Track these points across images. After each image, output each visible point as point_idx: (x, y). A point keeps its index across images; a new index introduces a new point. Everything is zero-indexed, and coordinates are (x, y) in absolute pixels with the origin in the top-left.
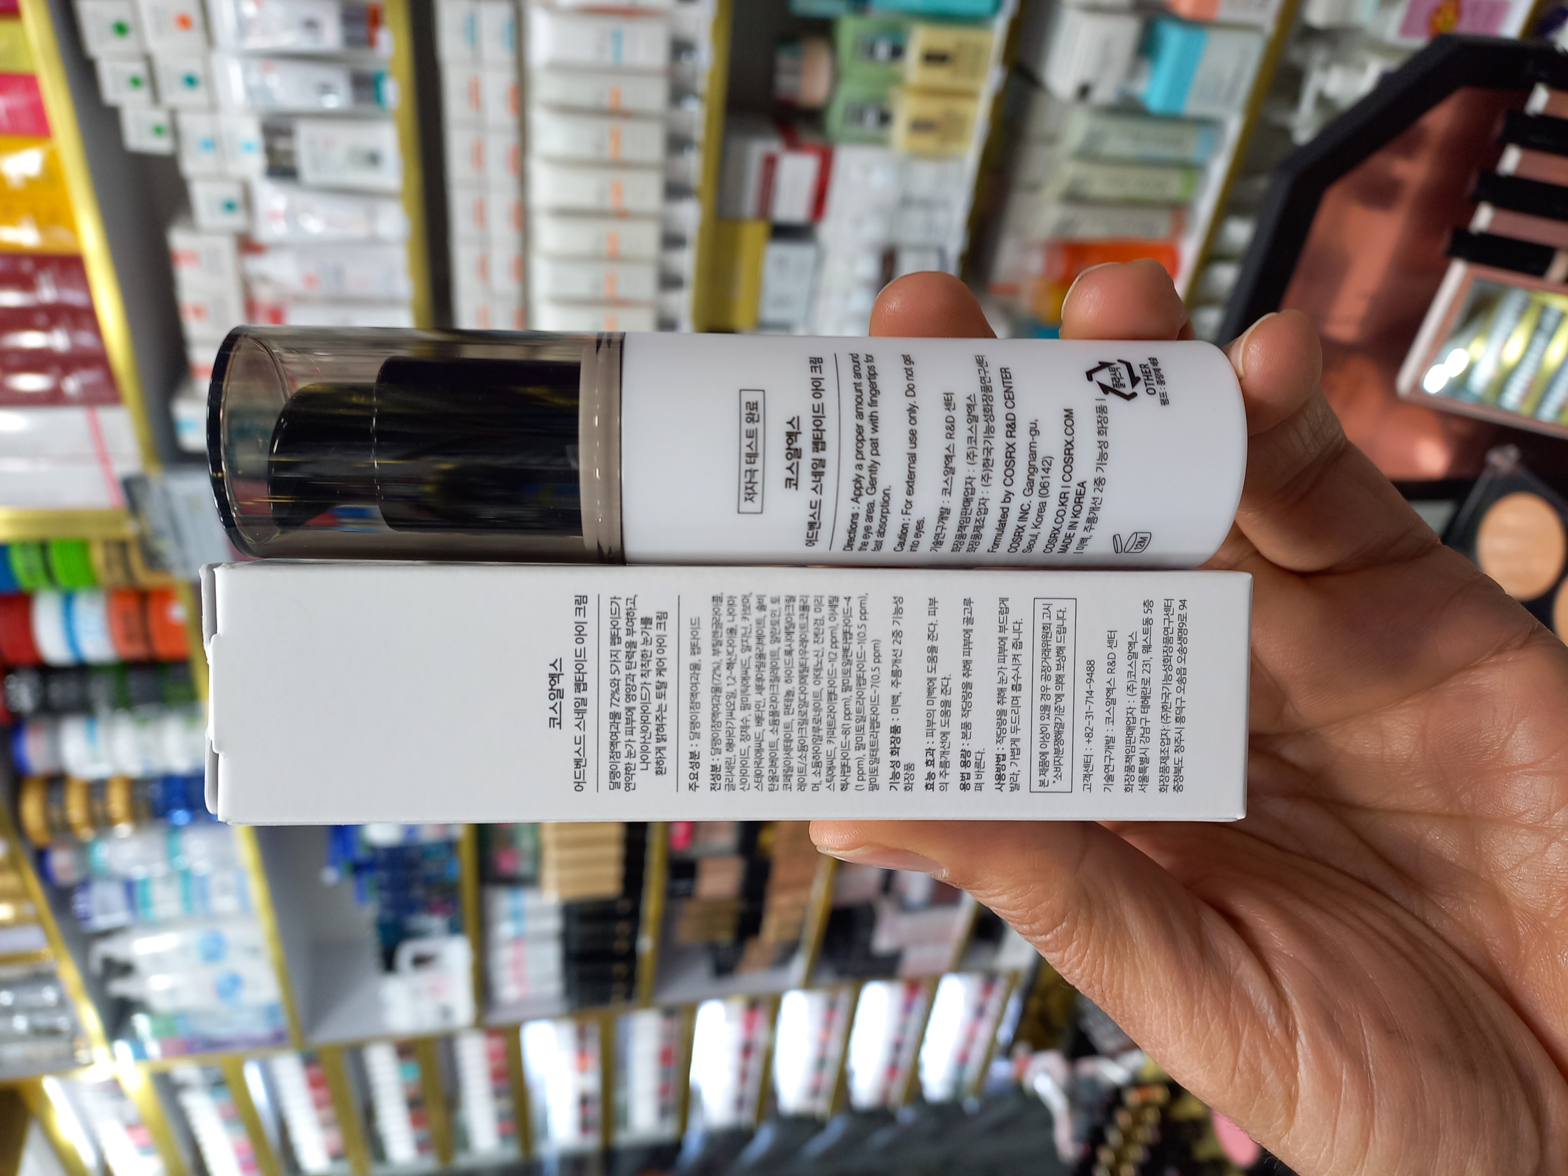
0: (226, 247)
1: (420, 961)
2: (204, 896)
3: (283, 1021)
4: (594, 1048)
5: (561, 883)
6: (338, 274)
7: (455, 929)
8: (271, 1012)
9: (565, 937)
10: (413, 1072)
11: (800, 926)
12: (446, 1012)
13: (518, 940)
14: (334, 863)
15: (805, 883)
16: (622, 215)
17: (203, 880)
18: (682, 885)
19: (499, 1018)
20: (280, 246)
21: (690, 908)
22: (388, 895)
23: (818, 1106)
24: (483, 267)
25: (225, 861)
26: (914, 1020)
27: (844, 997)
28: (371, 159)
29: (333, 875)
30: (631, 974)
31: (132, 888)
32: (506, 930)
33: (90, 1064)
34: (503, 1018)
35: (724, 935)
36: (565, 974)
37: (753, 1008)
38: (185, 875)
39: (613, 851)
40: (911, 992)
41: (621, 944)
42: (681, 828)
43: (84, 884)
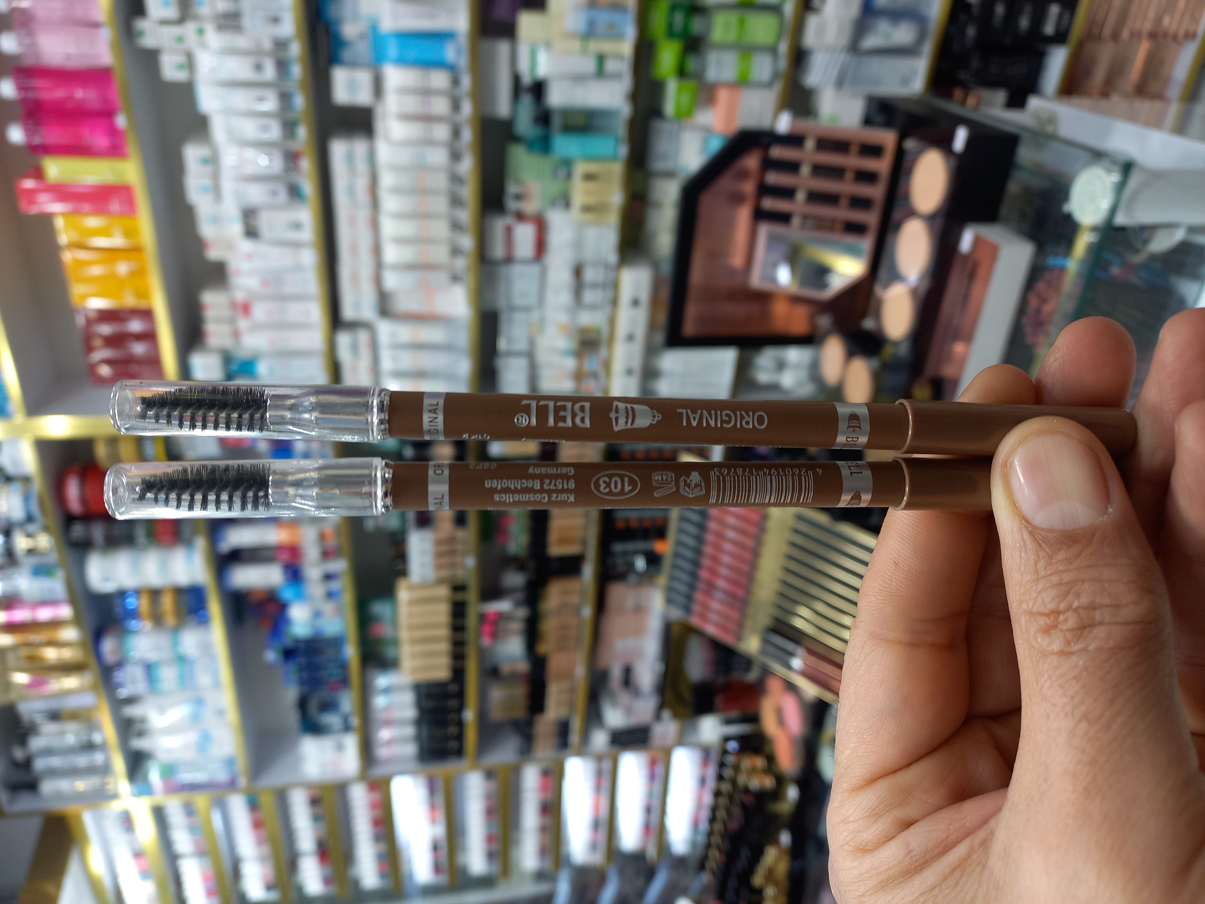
2: (192, 675)
3: (238, 769)
5: (413, 669)
6: (280, 284)
13: (388, 710)
14: (271, 646)
15: (569, 672)
17: (192, 662)
19: (377, 772)
22: (305, 675)
23: (597, 859)
24: (355, 278)
25: (206, 648)
26: (657, 787)
27: (607, 765)
28: (297, 226)
29: (271, 656)
30: (460, 737)
31: (149, 668)
32: (380, 701)
33: (115, 796)
34: (379, 771)
35: (520, 713)
36: (418, 738)
37: (546, 773)
38: (181, 660)
39: (444, 647)
40: (653, 763)
41: (453, 716)
42: (487, 628)
43: (120, 664)
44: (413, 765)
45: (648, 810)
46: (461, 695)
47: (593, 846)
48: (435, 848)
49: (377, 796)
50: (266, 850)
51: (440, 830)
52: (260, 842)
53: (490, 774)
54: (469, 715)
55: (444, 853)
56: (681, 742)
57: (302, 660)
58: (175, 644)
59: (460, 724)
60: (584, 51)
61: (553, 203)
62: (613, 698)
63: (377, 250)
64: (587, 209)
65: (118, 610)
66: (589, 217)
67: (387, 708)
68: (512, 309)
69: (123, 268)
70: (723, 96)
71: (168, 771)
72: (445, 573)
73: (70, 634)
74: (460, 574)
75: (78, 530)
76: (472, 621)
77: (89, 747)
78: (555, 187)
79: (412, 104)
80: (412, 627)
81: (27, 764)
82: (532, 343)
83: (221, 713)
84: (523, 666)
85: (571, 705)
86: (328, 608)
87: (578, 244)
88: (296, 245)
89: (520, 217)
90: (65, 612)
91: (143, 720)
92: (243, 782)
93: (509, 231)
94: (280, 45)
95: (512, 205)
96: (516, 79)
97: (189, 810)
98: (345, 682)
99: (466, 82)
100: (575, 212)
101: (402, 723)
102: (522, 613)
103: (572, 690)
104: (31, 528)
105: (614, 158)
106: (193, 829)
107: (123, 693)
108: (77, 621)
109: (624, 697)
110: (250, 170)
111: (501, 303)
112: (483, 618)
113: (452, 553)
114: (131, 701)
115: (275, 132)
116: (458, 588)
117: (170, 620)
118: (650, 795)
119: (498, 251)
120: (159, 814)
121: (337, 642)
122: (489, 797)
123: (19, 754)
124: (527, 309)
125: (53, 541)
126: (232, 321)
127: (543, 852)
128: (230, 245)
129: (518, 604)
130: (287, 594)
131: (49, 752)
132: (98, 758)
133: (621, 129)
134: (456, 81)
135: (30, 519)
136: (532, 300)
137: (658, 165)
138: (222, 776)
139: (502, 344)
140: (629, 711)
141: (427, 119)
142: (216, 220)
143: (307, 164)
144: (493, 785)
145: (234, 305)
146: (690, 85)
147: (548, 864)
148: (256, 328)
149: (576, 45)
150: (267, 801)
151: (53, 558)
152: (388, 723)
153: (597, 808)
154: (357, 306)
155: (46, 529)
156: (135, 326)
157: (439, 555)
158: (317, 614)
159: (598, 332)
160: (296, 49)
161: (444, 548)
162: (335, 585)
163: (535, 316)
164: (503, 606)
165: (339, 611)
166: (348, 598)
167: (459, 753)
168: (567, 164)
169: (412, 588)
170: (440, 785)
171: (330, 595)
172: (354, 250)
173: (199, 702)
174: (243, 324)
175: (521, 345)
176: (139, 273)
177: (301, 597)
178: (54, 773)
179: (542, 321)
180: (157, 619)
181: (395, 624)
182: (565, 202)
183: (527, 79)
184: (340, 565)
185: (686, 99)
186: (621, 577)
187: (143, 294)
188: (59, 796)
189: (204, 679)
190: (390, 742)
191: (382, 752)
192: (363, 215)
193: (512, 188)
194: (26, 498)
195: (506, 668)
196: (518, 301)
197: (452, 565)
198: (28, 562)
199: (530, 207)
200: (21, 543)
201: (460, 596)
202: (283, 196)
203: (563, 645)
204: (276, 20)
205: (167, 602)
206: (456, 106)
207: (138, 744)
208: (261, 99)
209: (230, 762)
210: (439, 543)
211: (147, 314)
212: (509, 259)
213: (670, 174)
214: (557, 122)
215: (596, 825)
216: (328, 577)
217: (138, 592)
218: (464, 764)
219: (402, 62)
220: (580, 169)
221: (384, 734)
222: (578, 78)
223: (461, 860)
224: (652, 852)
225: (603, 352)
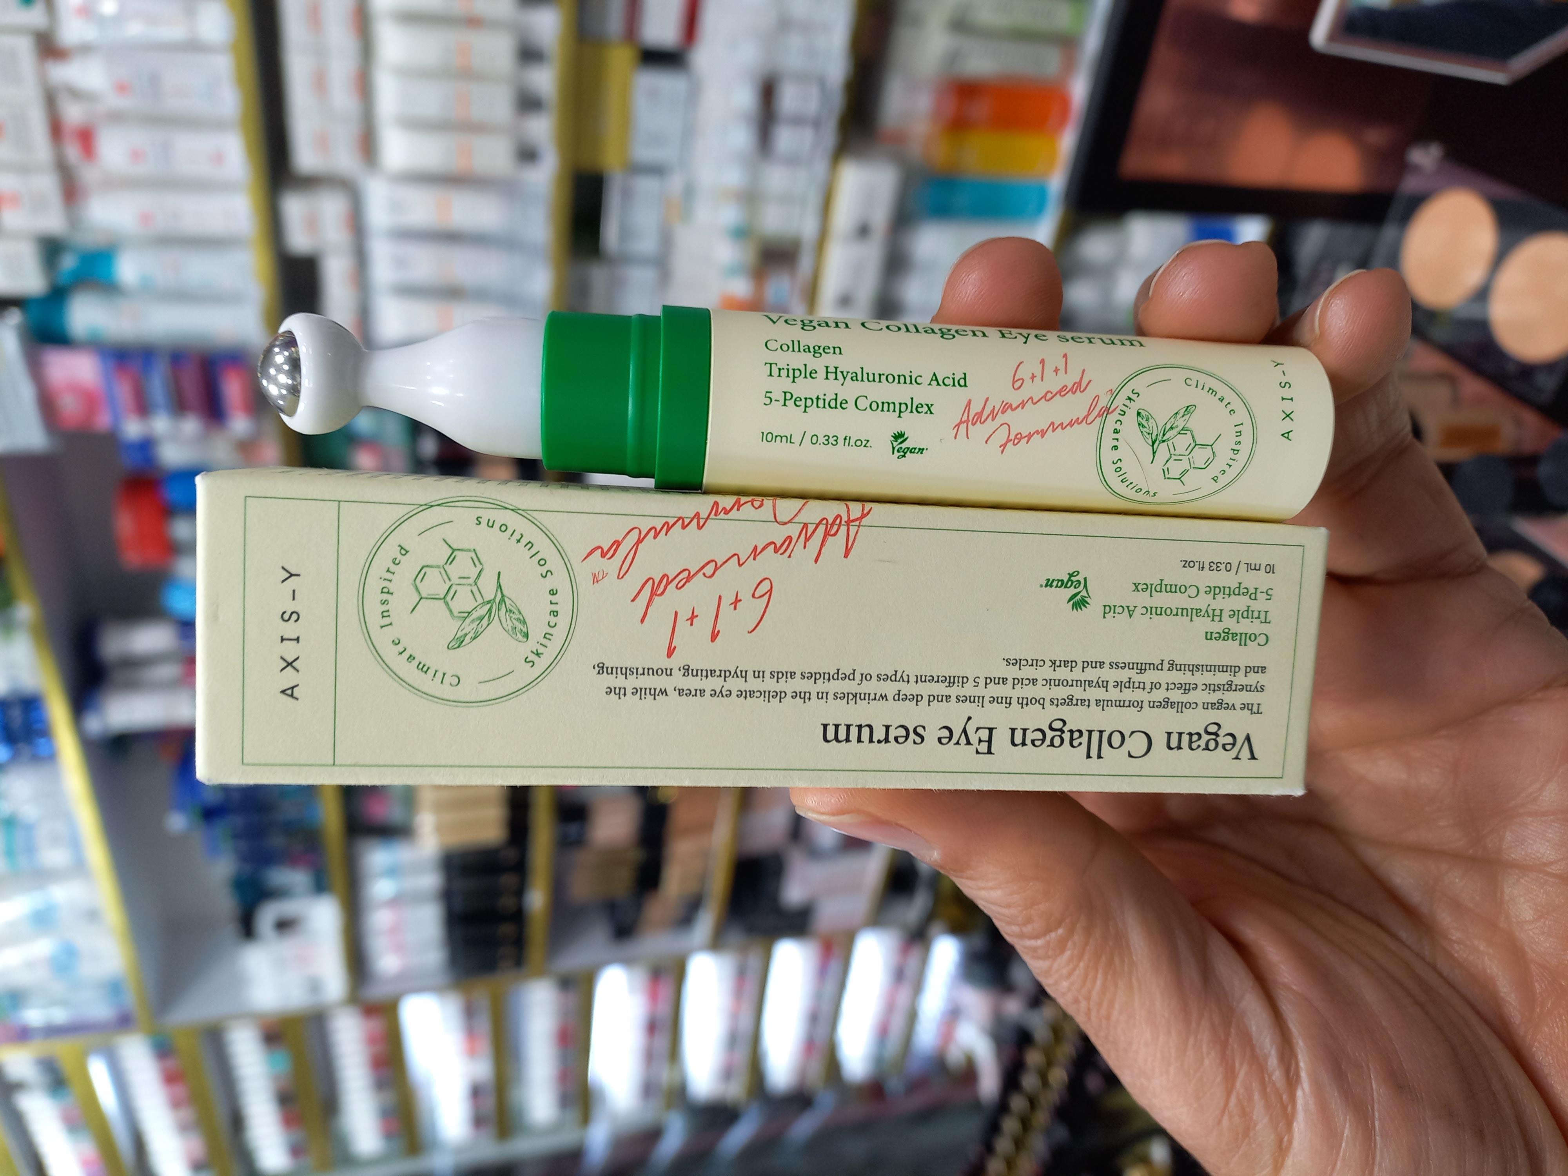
0: (24, 47)
1: (284, 925)
2: (31, 849)
3: (131, 999)
4: (484, 1025)
5: (439, 829)
6: (154, 81)
7: (320, 886)
8: (114, 988)
9: (447, 896)
10: (283, 1062)
11: (703, 877)
12: (315, 986)
13: (396, 901)
14: (180, 807)
15: (706, 826)
16: (473, 22)
17: (29, 828)
18: (573, 828)
19: (376, 992)
20: (86, 49)
21: (582, 859)
22: (246, 845)
23: (729, 1091)
24: (318, 81)
25: (53, 802)
26: (830, 987)
27: (755, 961)
29: (178, 821)
30: (519, 939)
32: (378, 890)
35: (621, 888)
36: (448, 941)
37: (655, 975)
38: (8, 824)
40: (825, 952)
41: (507, 903)
44: (440, 978)
45: (813, 1018)
46: (521, 866)
47: (724, 1074)
48: (476, 1092)
49: (376, 1025)
50: (186, 1115)
51: (483, 1066)
52: (176, 1103)
53: (566, 983)
54: (536, 899)
55: (489, 1103)
56: (874, 923)
57: (237, 821)
59: (520, 914)
82: (666, 239)
118: (817, 996)
124: (659, 170)
136: (668, 150)
138: (101, 1012)
139: (611, 240)
144: (572, 999)
148: (111, 184)
150: (186, 1043)
153: (735, 1021)
163: (676, 183)
167: (518, 959)
175: (647, 243)
189: (54, 857)
191: (383, 962)
196: (644, 153)
215: (731, 1045)
218: (524, 974)
223: (515, 1099)
224: (814, 1081)
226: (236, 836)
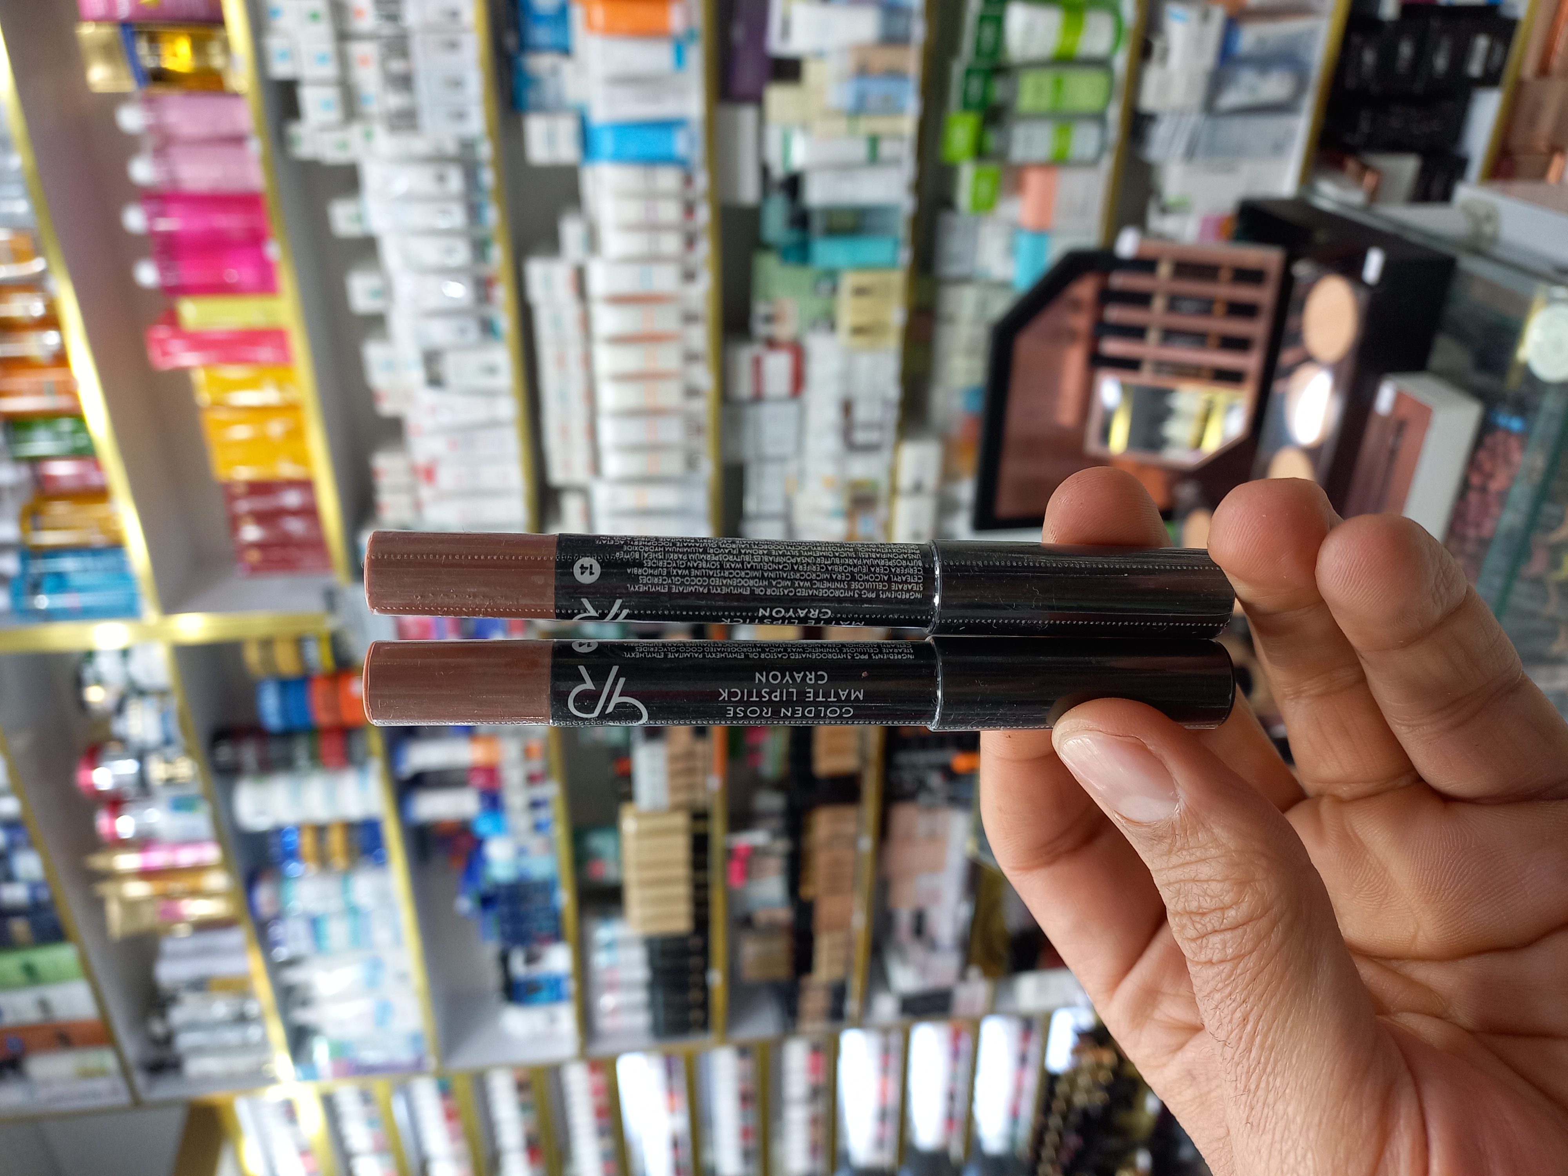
2: (368, 929)
3: (424, 1046)
5: (643, 918)
8: (414, 1038)
14: (465, 893)
15: (845, 920)
17: (367, 913)
19: (599, 1049)
22: (508, 928)
23: (886, 1158)
24: (565, 432)
25: (384, 897)
26: (963, 1067)
27: (895, 1040)
28: (491, 370)
29: (465, 904)
30: (705, 1005)
31: (315, 923)
32: (600, 960)
33: (273, 1081)
34: (601, 1049)
35: (782, 971)
36: (652, 1005)
37: (816, 1050)
38: (353, 911)
39: (682, 890)
40: (956, 1037)
41: (694, 979)
42: (736, 867)
43: (279, 917)
44: (645, 1040)
45: (951, 1097)
46: (704, 952)
47: (880, 1143)
48: (675, 1144)
49: (600, 1079)
50: (461, 1146)
51: (680, 1123)
52: (454, 1137)
53: (743, 1051)
54: (716, 978)
55: (686, 1152)
56: (993, 1009)
57: (504, 909)
58: (345, 890)
59: (705, 988)
60: (852, 133)
61: (814, 325)
62: (902, 953)
63: (591, 396)
64: (858, 331)
65: (275, 850)
66: (861, 341)
67: (611, 968)
68: (762, 459)
69: (276, 428)
70: (1034, 181)
71: (339, 1050)
72: (682, 797)
73: (217, 881)
74: (700, 797)
75: (225, 753)
76: (716, 857)
77: (242, 1019)
78: (815, 306)
79: (633, 211)
80: (642, 866)
81: (168, 1040)
82: (789, 502)
83: (403, 977)
84: (783, 914)
85: (848, 963)
86: (535, 843)
87: (847, 375)
88: (490, 394)
89: (772, 344)
90: (211, 853)
91: (307, 987)
92: (432, 1062)
93: (757, 363)
94: (467, 145)
95: (761, 329)
96: (765, 171)
97: (366, 1098)
98: (557, 936)
99: (702, 181)
100: (843, 337)
101: (629, 986)
102: (782, 846)
103: (849, 944)
104: (170, 751)
105: (892, 266)
106: (371, 1122)
107: (282, 953)
108: (225, 865)
109: (916, 952)
110: (432, 302)
111: (748, 452)
112: (730, 853)
113: (690, 771)
114: (292, 962)
115: (461, 254)
116: (699, 816)
117: (339, 862)
118: (953, 1077)
119: (744, 388)
120: (329, 1103)
121: (547, 887)
122: (743, 1078)
123: (158, 1028)
124: (781, 459)
125: (197, 767)
126: (412, 490)
127: (814, 1149)
128: (408, 396)
129: (775, 835)
130: (483, 827)
131: (193, 1026)
132: (254, 1033)
133: (902, 228)
134: (688, 180)
135: (168, 741)
136: (788, 448)
137: (951, 269)
138: (404, 1055)
139: (751, 505)
140: (923, 971)
141: (652, 227)
142: (391, 366)
143: (503, 294)
144: (749, 1065)
145: (414, 470)
146: (991, 169)
147: (821, 1165)
148: (443, 497)
149: (841, 125)
150: (461, 1086)
151: (195, 789)
152: (612, 986)
153: (883, 1094)
154: (567, 465)
155: (188, 753)
156: (292, 499)
157: (674, 775)
158: (522, 852)
159: (874, 485)
160: (485, 150)
161: (680, 765)
162: (543, 815)
163: (792, 467)
164: (757, 838)
165: (550, 847)
166: (559, 832)
167: (704, 1025)
168: (832, 275)
169: (639, 816)
170: (680, 1066)
171: (538, 827)
172: (563, 397)
173: (376, 965)
174: (426, 492)
175: (775, 505)
176: (296, 434)
177: (501, 829)
178: (200, 1051)
179: (801, 475)
180: (323, 860)
181: (619, 862)
182: (830, 323)
183: (778, 172)
184: (552, 790)
185: (985, 188)
186: (909, 797)
187: (302, 459)
188: (207, 1079)
189: (381, 935)
190: (616, 1011)
191: (605, 1023)
192: (574, 353)
193: (760, 309)
194: (164, 717)
195: (762, 916)
196: (770, 449)
197: (691, 787)
198: (165, 795)
199: (784, 331)
200: (157, 770)
201: (700, 826)
202: (473, 333)
203: (834, 889)
204: (460, 116)
205: (336, 841)
206: (689, 209)
207: (303, 1016)
208: (445, 212)
209: (416, 1039)
210: (673, 759)
211: (306, 485)
212: (758, 398)
213: (965, 280)
214: (817, 224)
215: (883, 1116)
216: (535, 805)
217: (299, 828)
218: (709, 1039)
219: (620, 158)
220: (849, 281)
221: (607, 1001)
222: (844, 168)
223: (708, 1157)
224: (957, 1150)
225: (881, 512)
226: (503, 921)
